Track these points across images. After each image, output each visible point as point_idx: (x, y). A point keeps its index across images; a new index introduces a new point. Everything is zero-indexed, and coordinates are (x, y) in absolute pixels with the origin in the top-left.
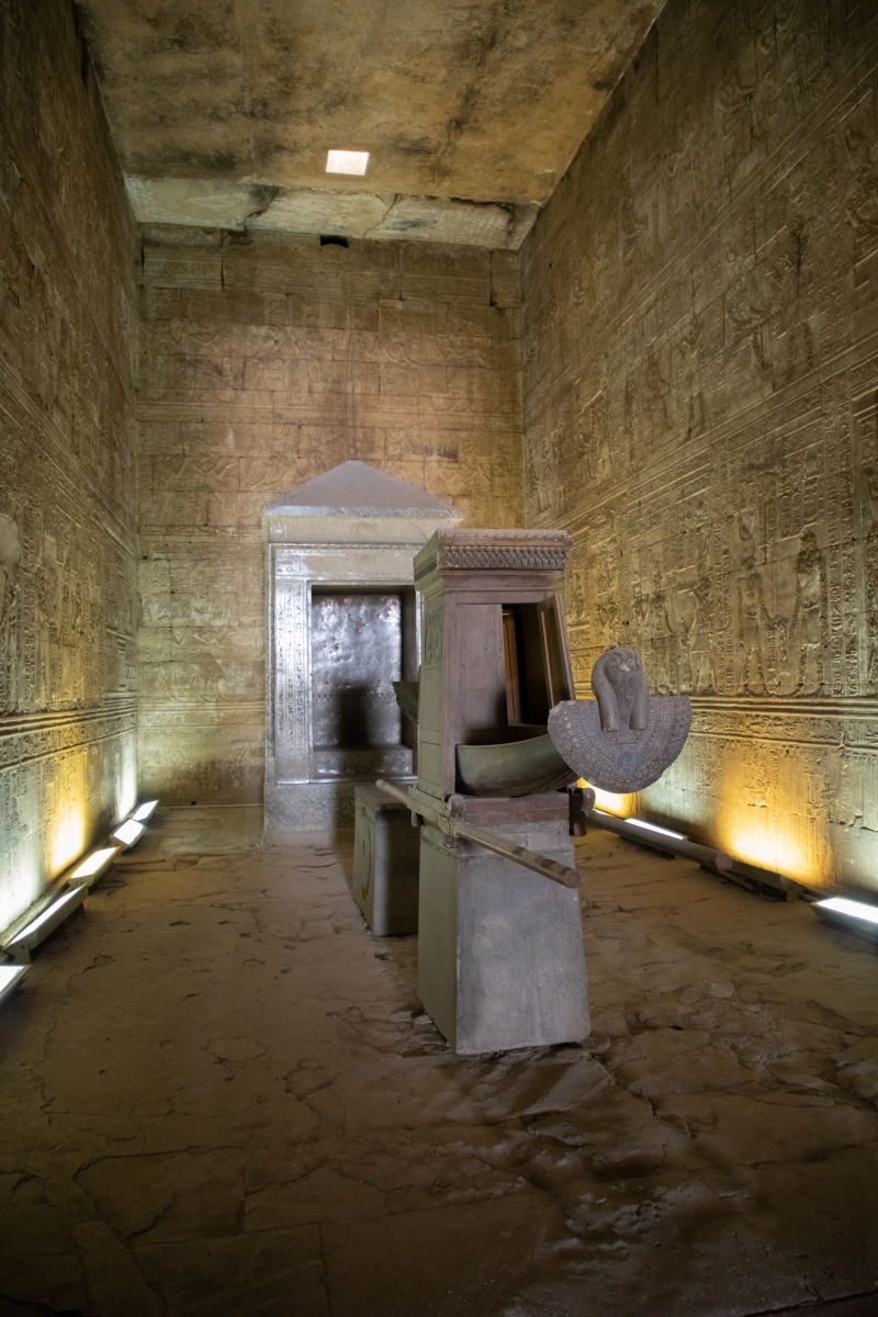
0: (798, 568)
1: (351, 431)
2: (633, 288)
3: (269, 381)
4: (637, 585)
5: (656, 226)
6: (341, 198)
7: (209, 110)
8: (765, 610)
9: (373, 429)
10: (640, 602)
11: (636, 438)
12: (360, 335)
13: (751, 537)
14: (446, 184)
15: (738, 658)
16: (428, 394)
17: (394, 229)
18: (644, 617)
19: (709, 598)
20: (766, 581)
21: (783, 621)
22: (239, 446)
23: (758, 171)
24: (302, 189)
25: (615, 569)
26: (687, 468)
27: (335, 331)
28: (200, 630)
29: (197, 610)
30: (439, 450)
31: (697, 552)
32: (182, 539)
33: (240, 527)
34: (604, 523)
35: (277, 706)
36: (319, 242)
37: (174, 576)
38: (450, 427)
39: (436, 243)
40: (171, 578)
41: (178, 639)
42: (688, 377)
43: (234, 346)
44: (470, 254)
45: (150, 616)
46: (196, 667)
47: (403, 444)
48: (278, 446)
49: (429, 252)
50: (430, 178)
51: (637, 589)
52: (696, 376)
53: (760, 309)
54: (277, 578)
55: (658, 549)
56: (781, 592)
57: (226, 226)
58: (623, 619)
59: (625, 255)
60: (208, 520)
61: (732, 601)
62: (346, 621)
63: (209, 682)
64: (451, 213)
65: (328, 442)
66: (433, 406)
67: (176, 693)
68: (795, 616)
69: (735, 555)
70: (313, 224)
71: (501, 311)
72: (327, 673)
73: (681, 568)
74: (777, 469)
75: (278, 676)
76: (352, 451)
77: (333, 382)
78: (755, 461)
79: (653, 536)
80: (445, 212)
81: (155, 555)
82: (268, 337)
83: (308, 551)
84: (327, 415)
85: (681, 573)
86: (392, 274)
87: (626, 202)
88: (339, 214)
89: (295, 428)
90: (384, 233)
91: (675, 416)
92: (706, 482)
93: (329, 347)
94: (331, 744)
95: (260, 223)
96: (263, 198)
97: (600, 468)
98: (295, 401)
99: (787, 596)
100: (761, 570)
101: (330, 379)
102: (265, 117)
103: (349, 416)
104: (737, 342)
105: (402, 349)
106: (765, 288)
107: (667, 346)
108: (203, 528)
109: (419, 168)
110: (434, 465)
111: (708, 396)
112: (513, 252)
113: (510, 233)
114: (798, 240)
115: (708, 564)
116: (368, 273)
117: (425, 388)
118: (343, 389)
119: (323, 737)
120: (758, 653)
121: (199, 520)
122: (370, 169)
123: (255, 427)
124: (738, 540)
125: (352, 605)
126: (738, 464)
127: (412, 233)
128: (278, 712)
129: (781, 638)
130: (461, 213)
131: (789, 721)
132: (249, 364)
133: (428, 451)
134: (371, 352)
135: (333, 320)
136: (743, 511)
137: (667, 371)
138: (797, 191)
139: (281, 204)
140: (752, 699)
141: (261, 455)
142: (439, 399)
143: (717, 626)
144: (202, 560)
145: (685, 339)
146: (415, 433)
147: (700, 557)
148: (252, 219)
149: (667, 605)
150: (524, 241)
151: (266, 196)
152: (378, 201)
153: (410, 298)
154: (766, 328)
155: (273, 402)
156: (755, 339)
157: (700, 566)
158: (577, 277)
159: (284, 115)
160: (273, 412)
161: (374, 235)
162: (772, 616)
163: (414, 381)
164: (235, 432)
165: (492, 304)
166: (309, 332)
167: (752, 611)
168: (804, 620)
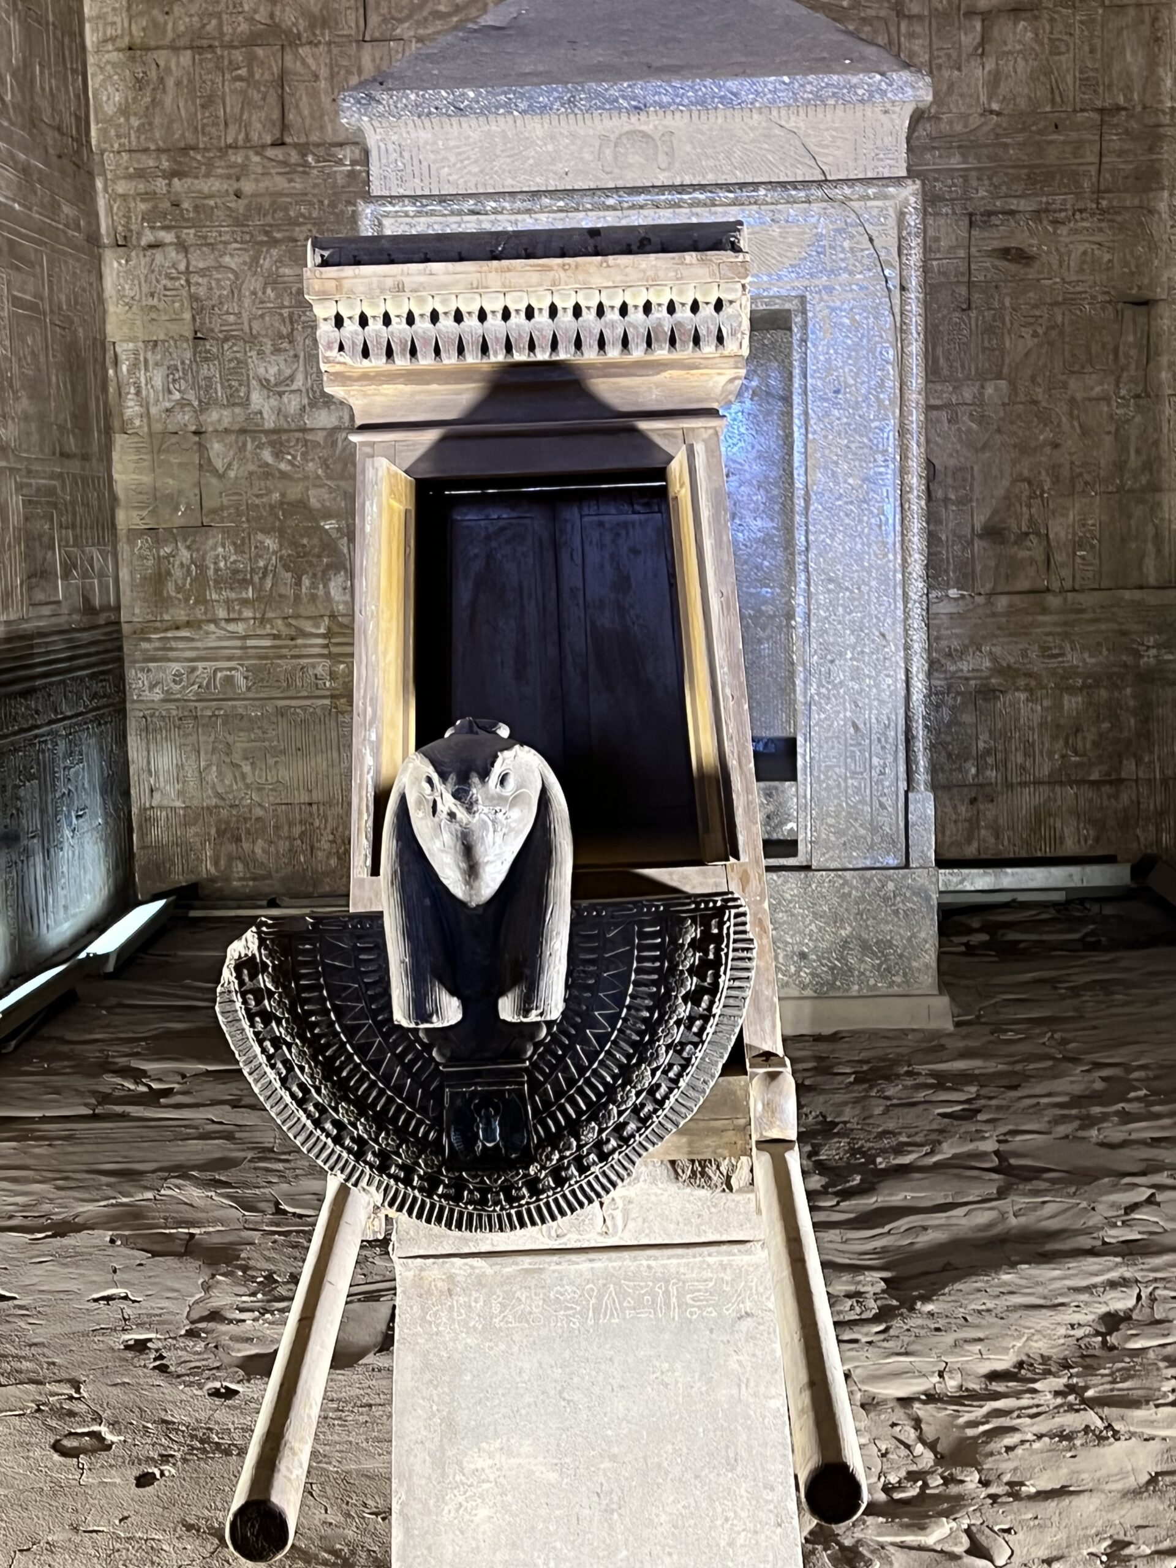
28: (278, 439)
29: (265, 384)
32: (214, 185)
37: (202, 292)
40: (194, 298)
41: (219, 464)
45: (141, 403)
46: (271, 543)
60: (284, 127)
63: (306, 582)
67: (222, 613)
81: (148, 237)
108: (270, 153)
121: (261, 132)
144: (275, 242)
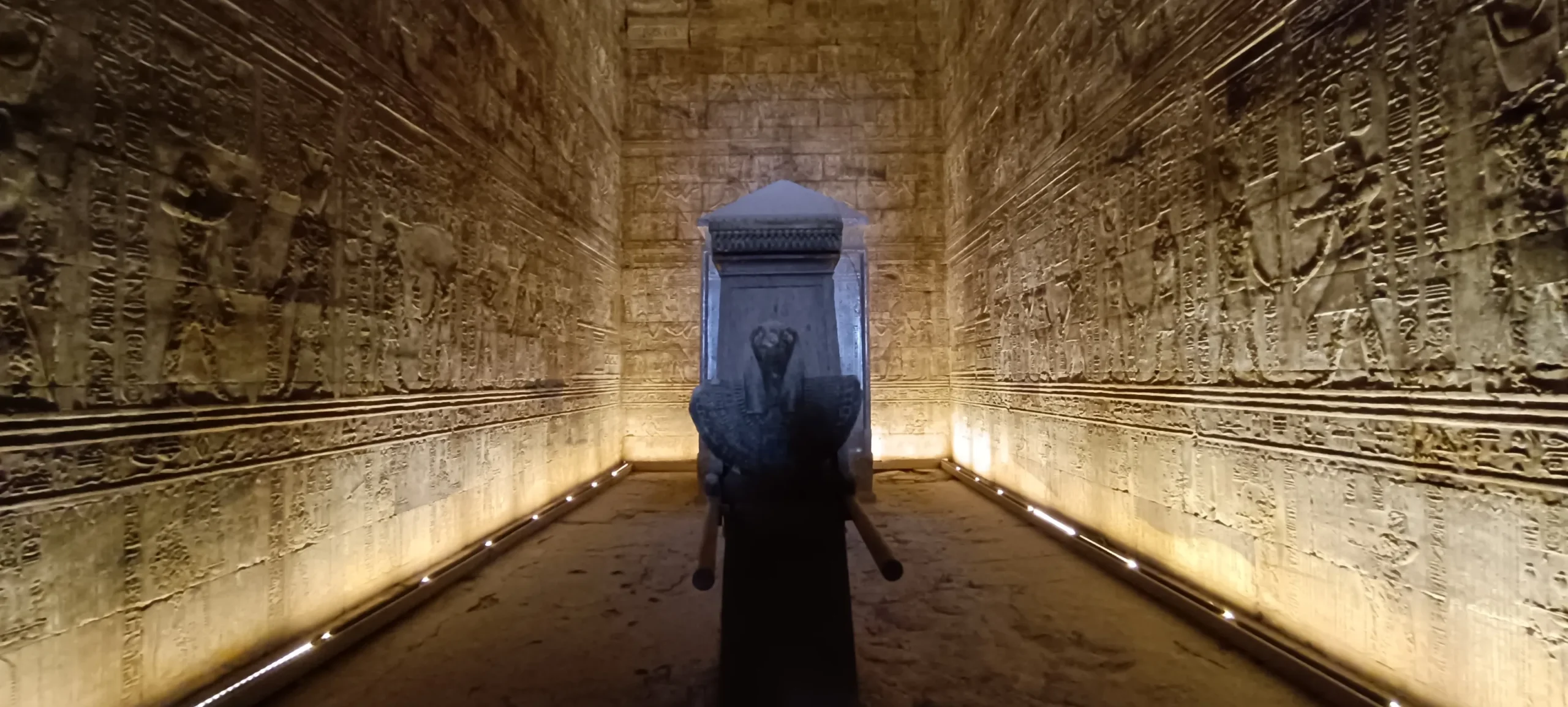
0: (1155, 256)
1: (794, 158)
3: (727, 120)
4: (1024, 280)
10: (1027, 295)
11: (1023, 146)
12: (802, 77)
13: (1114, 229)
15: (1103, 347)
16: (860, 123)
18: (1029, 309)
19: (1079, 289)
20: (1126, 270)
21: (1141, 309)
22: (702, 175)
25: (1008, 266)
26: (1062, 168)
27: (782, 75)
28: (669, 324)
29: (668, 308)
30: (870, 170)
31: (1070, 248)
32: (656, 251)
34: (1000, 226)
37: (650, 281)
38: (879, 150)
40: (648, 283)
41: (653, 332)
42: (1062, 83)
43: (698, 92)
45: (630, 313)
46: (667, 355)
47: (838, 167)
48: (734, 174)
51: (1024, 284)
52: (1069, 80)
55: (1040, 246)
58: (1014, 312)
60: (677, 235)
61: (1098, 292)
63: (677, 367)
65: (775, 168)
66: (864, 133)
67: (651, 376)
68: (1152, 303)
69: (1100, 247)
73: (1057, 262)
74: (1136, 159)
77: (780, 117)
78: (1116, 154)
79: (1036, 234)
82: (726, 83)
84: (774, 145)
85: (1057, 267)
86: (829, 23)
89: (748, 157)
91: (1053, 121)
92: (1077, 180)
93: (776, 89)
97: (996, 177)
98: (748, 136)
99: (1143, 284)
100: (1122, 260)
101: (777, 115)
103: (793, 145)
104: (1102, 41)
105: (837, 87)
107: (1046, 55)
108: (673, 242)
110: (865, 184)
111: (1079, 97)
115: (1079, 257)
116: (810, 24)
117: (857, 118)
118: (788, 123)
120: (1121, 340)
121: (670, 235)
123: (715, 158)
124: (1103, 232)
126: (1103, 160)
129: (1140, 326)
131: (1148, 408)
132: (711, 107)
133: (860, 172)
134: (812, 91)
135: (780, 66)
136: (1107, 204)
137: (1046, 80)
140: (1115, 386)
141: (720, 181)
142: (870, 127)
143: (1086, 316)
144: (672, 267)
145: (1060, 46)
146: (849, 157)
147: (1072, 251)
149: (1046, 297)
153: (845, 43)
154: (1127, 21)
155: (731, 136)
156: (1118, 34)
157: (1072, 260)
160: (730, 145)
162: (1132, 305)
163: (848, 113)
164: (699, 163)
165: (918, 42)
167: (1116, 299)
168: (1160, 307)
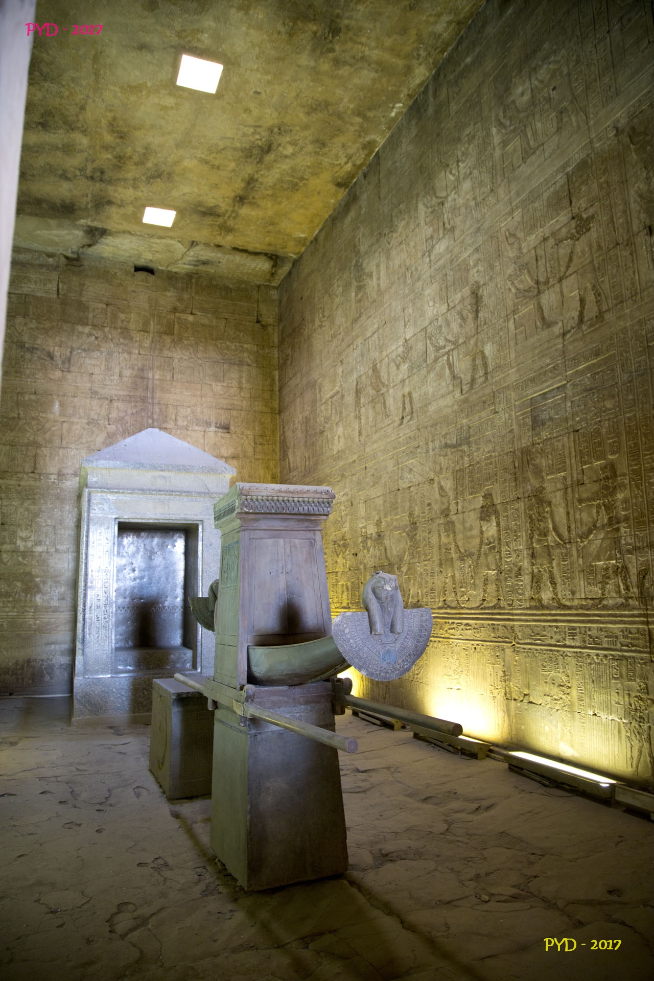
0: (481, 517)
1: (150, 407)
2: (362, 318)
3: (89, 366)
4: (365, 527)
5: (379, 279)
6: (153, 240)
7: (60, 172)
8: (457, 547)
9: (167, 406)
10: (365, 539)
11: (363, 421)
12: (160, 337)
13: (447, 495)
14: (230, 238)
15: (438, 581)
16: (209, 382)
17: (189, 264)
18: (368, 551)
19: (417, 537)
20: (458, 526)
21: (470, 555)
22: (62, 414)
23: (449, 250)
24: (124, 232)
25: (346, 515)
26: (400, 445)
27: (142, 333)
28: (23, 554)
29: (22, 539)
30: (216, 423)
31: (408, 504)
32: (13, 482)
33: (61, 475)
34: (339, 481)
35: (87, 616)
36: (133, 270)
37: (4, 511)
38: (225, 407)
39: (219, 277)
41: (5, 561)
42: (401, 382)
43: (63, 339)
44: (243, 286)
46: (19, 584)
47: (189, 418)
48: (93, 415)
49: (214, 282)
50: (218, 233)
51: (364, 530)
52: (407, 381)
53: (451, 339)
54: (91, 515)
55: (380, 501)
56: (469, 534)
57: (64, 253)
58: (353, 551)
59: (356, 296)
60: (35, 468)
61: (434, 540)
62: (142, 549)
63: (28, 596)
64: (231, 257)
65: (132, 414)
66: (213, 391)
68: (480, 551)
69: (436, 507)
70: (130, 257)
71: (264, 327)
72: (126, 590)
73: (395, 515)
74: (465, 448)
75: (89, 592)
76: (150, 421)
77: (139, 369)
78: (449, 442)
79: (375, 492)
80: (227, 256)
82: (90, 335)
83: (116, 495)
84: (132, 394)
85: (397, 520)
86: (186, 296)
87: (357, 261)
88: (150, 251)
89: (107, 402)
90: (182, 267)
91: (392, 408)
92: (414, 455)
93: (137, 344)
94: (127, 645)
95: (90, 253)
96: (94, 236)
97: (336, 442)
98: (108, 383)
99: (472, 537)
100: (454, 518)
101: (136, 368)
102: (101, 180)
103: (149, 395)
104: (436, 360)
105: (190, 348)
106: (455, 327)
107: (386, 359)
108: (30, 475)
109: (211, 225)
110: (212, 434)
111: (415, 395)
112: (274, 287)
113: (272, 274)
114: (477, 298)
115: (416, 513)
116: (169, 294)
117: (207, 378)
118: (146, 376)
119: (121, 640)
120: (453, 577)
121: (27, 469)
122: (175, 224)
123: (76, 399)
124: (438, 497)
125: (147, 537)
126: (437, 443)
127: (202, 268)
128: (87, 620)
129: (470, 567)
130: (238, 258)
131: (476, 626)
132: (75, 353)
133: (208, 424)
134: (168, 350)
135: (141, 325)
136: (441, 476)
137: (386, 377)
138: (475, 266)
139: (107, 241)
140: (449, 611)
141: (80, 421)
142: (218, 388)
143: (423, 557)
144: (28, 499)
145: (399, 355)
146: (199, 410)
147: (410, 507)
148: (84, 249)
149: (387, 542)
150: (282, 281)
151: (95, 234)
152: (179, 245)
153: (199, 313)
154: (455, 352)
155: (92, 382)
156: (448, 359)
157: (411, 515)
158: (321, 308)
159: (115, 180)
160: (91, 389)
161: (174, 269)
162: (462, 551)
163: (199, 373)
164: (60, 402)
165: (258, 322)
166: (122, 333)
167: (448, 547)
168: (486, 554)
